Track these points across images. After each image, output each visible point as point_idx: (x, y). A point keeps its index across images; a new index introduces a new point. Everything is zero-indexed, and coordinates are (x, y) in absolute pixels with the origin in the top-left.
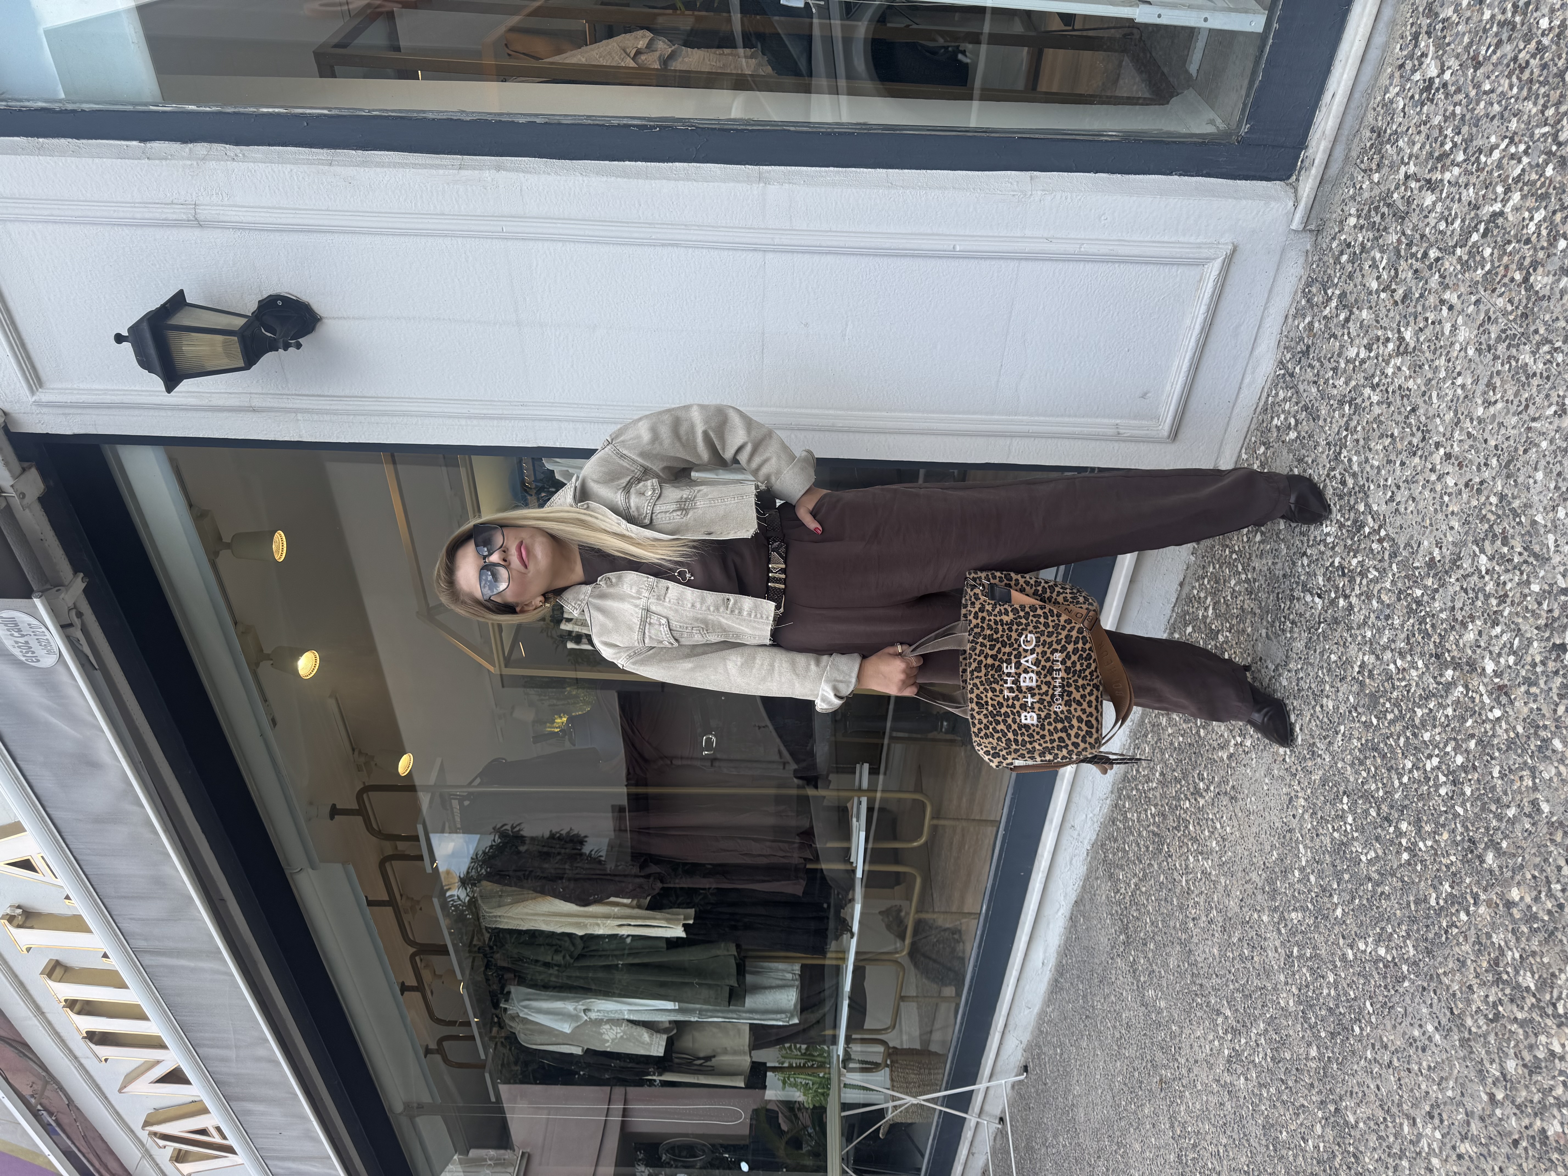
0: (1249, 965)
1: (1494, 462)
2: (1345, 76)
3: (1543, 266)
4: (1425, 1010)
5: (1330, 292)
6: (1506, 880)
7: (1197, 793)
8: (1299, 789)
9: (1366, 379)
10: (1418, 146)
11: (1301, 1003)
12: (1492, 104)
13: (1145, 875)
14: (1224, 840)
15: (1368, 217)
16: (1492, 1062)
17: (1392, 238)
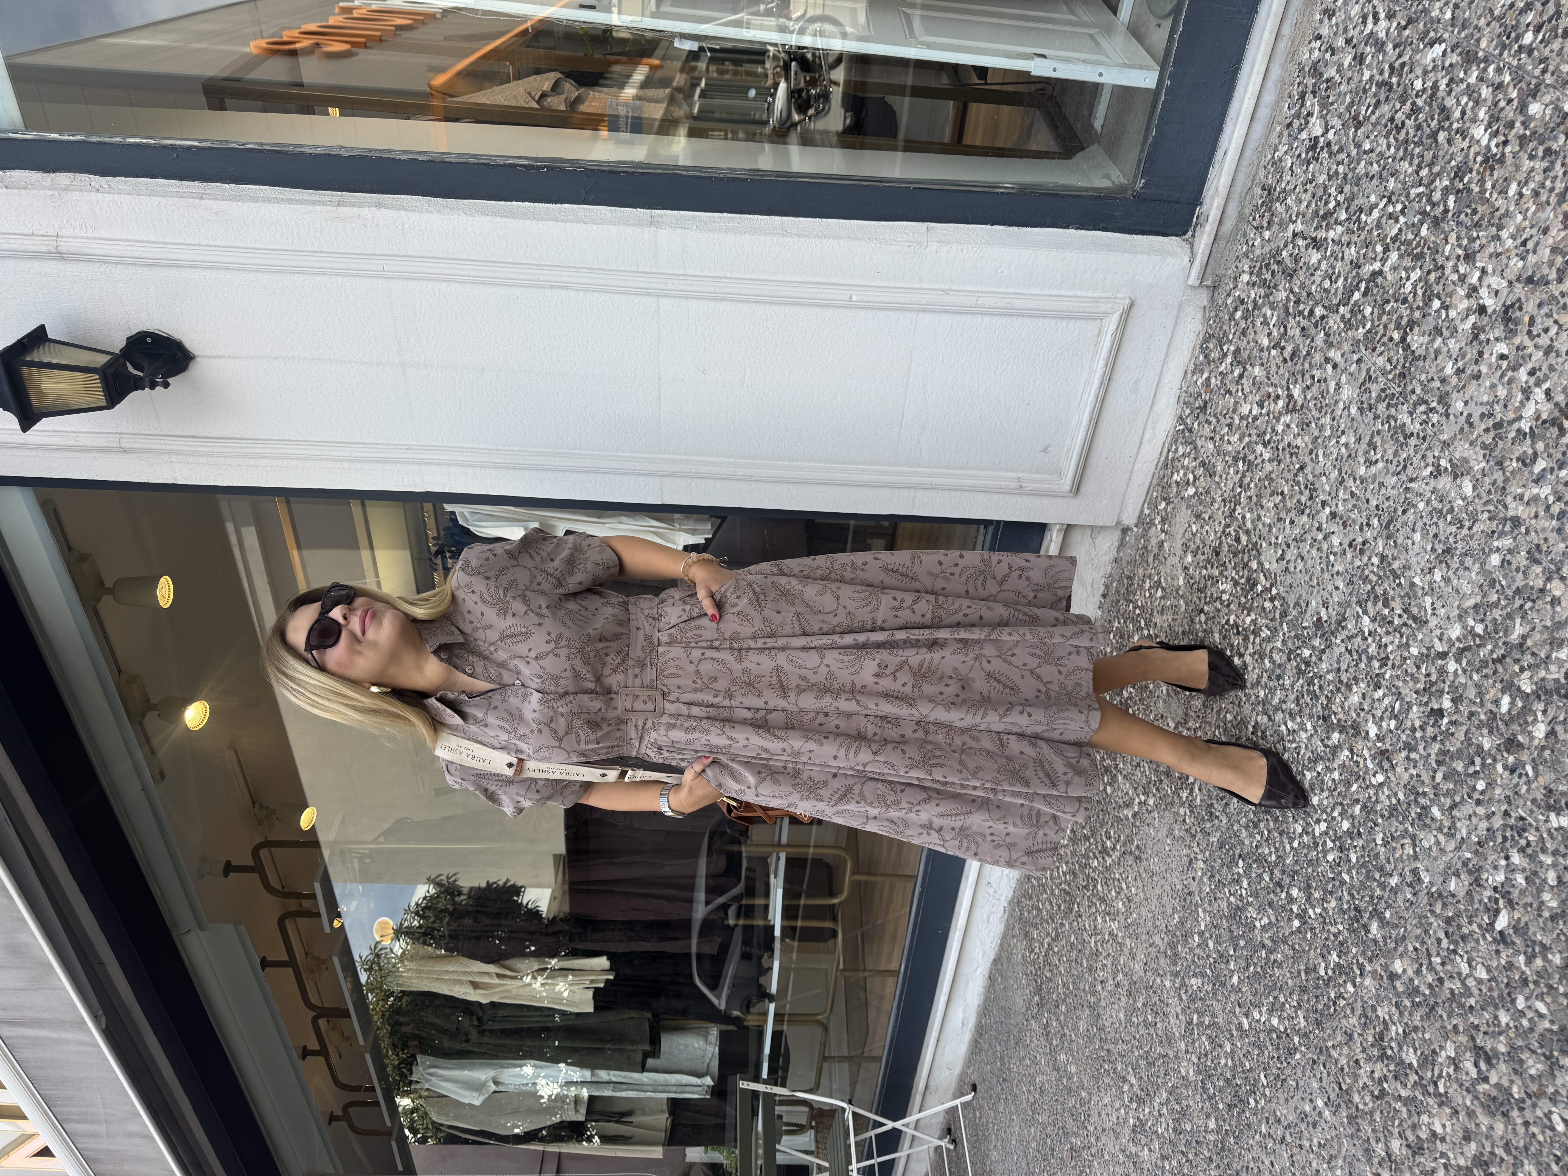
0: (1152, 1032)
1: (1375, 522)
2: (1236, 134)
3: (1419, 326)
4: (1315, 1085)
5: (1225, 348)
6: (1389, 952)
7: (1104, 851)
8: (1198, 851)
9: (1259, 436)
10: (1305, 204)
11: (1200, 1073)
12: (1371, 164)
13: (1057, 935)
14: (1129, 901)
15: (1259, 274)
16: (1378, 1141)
17: (1281, 295)
